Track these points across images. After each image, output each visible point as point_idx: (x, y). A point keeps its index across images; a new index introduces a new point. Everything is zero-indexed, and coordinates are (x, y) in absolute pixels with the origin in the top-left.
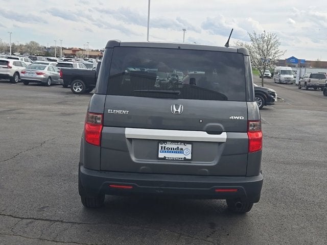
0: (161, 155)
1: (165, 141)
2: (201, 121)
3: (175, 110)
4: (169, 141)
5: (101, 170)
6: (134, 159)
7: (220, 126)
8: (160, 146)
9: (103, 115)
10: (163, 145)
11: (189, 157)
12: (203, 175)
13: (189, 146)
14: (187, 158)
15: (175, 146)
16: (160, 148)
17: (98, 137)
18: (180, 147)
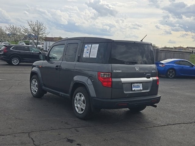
0: (133, 89)
1: (134, 83)
2: (145, 73)
5: (111, 99)
6: (125, 92)
9: (111, 73)
10: (133, 85)
11: (142, 89)
13: (141, 84)
15: (137, 85)
17: (111, 83)
18: (139, 85)
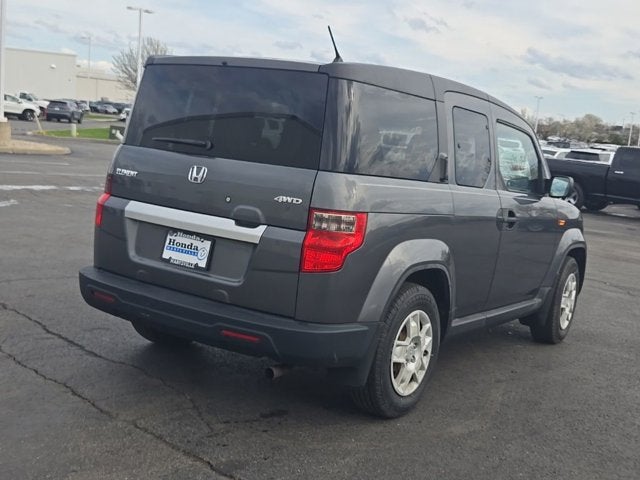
0: (166, 254)
1: (175, 231)
2: (228, 199)
3: (195, 175)
4: (181, 230)
6: (132, 253)
7: (256, 213)
8: (169, 237)
9: (112, 176)
10: (173, 238)
11: (203, 264)
12: (221, 302)
13: (207, 244)
14: (200, 265)
15: (187, 240)
16: (168, 241)
18: (195, 243)
